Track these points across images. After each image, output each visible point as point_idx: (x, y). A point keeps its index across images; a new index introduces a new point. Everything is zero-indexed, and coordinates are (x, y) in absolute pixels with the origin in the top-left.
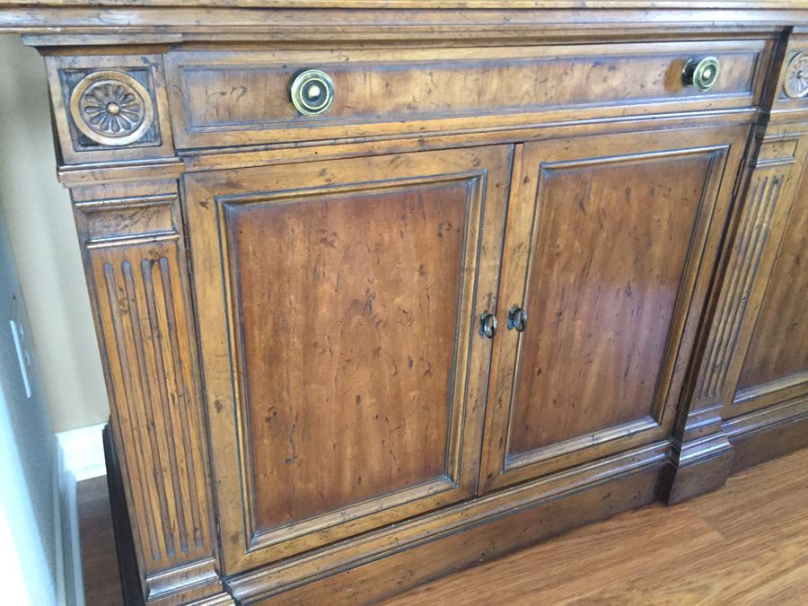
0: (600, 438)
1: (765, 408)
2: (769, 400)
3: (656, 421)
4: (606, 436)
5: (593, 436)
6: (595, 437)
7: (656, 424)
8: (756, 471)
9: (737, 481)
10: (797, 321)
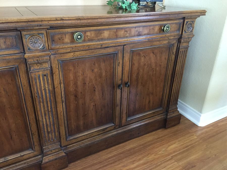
0: (8, 159)
1: (83, 140)
2: (83, 138)
3: (33, 150)
4: (10, 158)
5: (5, 158)
6: (6, 158)
7: (33, 151)
8: (84, 159)
9: (75, 164)
10: (86, 113)
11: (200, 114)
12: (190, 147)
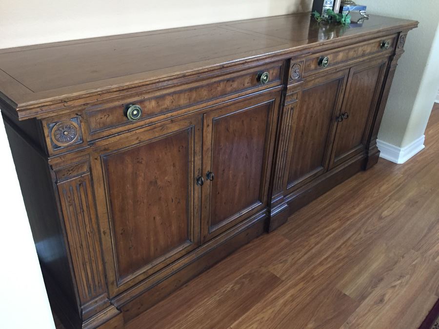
3: (261, 202)
9: (292, 218)
11: (400, 148)
12: (401, 185)
